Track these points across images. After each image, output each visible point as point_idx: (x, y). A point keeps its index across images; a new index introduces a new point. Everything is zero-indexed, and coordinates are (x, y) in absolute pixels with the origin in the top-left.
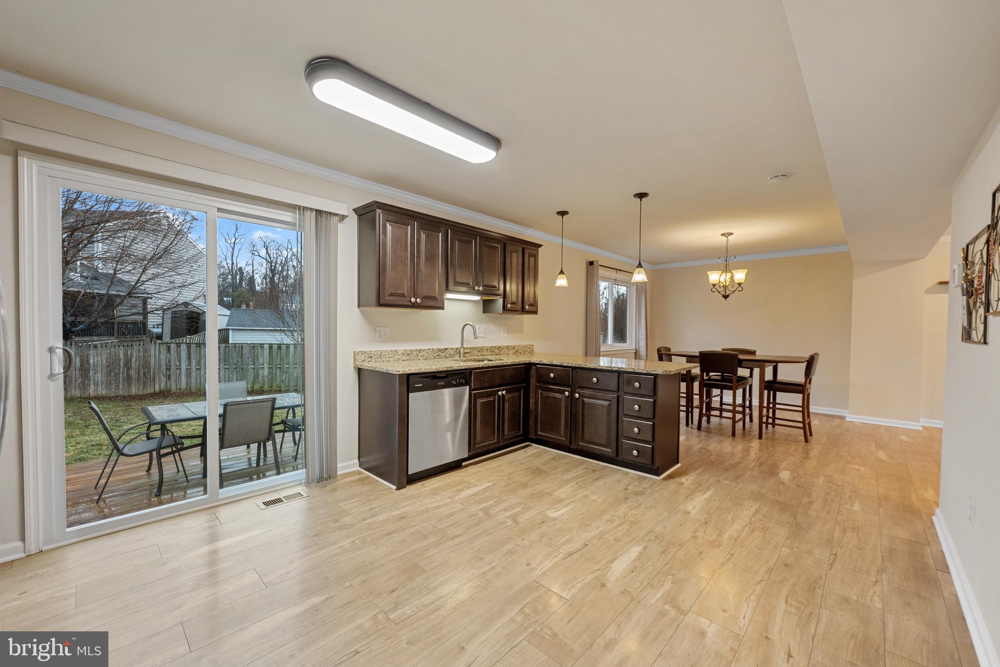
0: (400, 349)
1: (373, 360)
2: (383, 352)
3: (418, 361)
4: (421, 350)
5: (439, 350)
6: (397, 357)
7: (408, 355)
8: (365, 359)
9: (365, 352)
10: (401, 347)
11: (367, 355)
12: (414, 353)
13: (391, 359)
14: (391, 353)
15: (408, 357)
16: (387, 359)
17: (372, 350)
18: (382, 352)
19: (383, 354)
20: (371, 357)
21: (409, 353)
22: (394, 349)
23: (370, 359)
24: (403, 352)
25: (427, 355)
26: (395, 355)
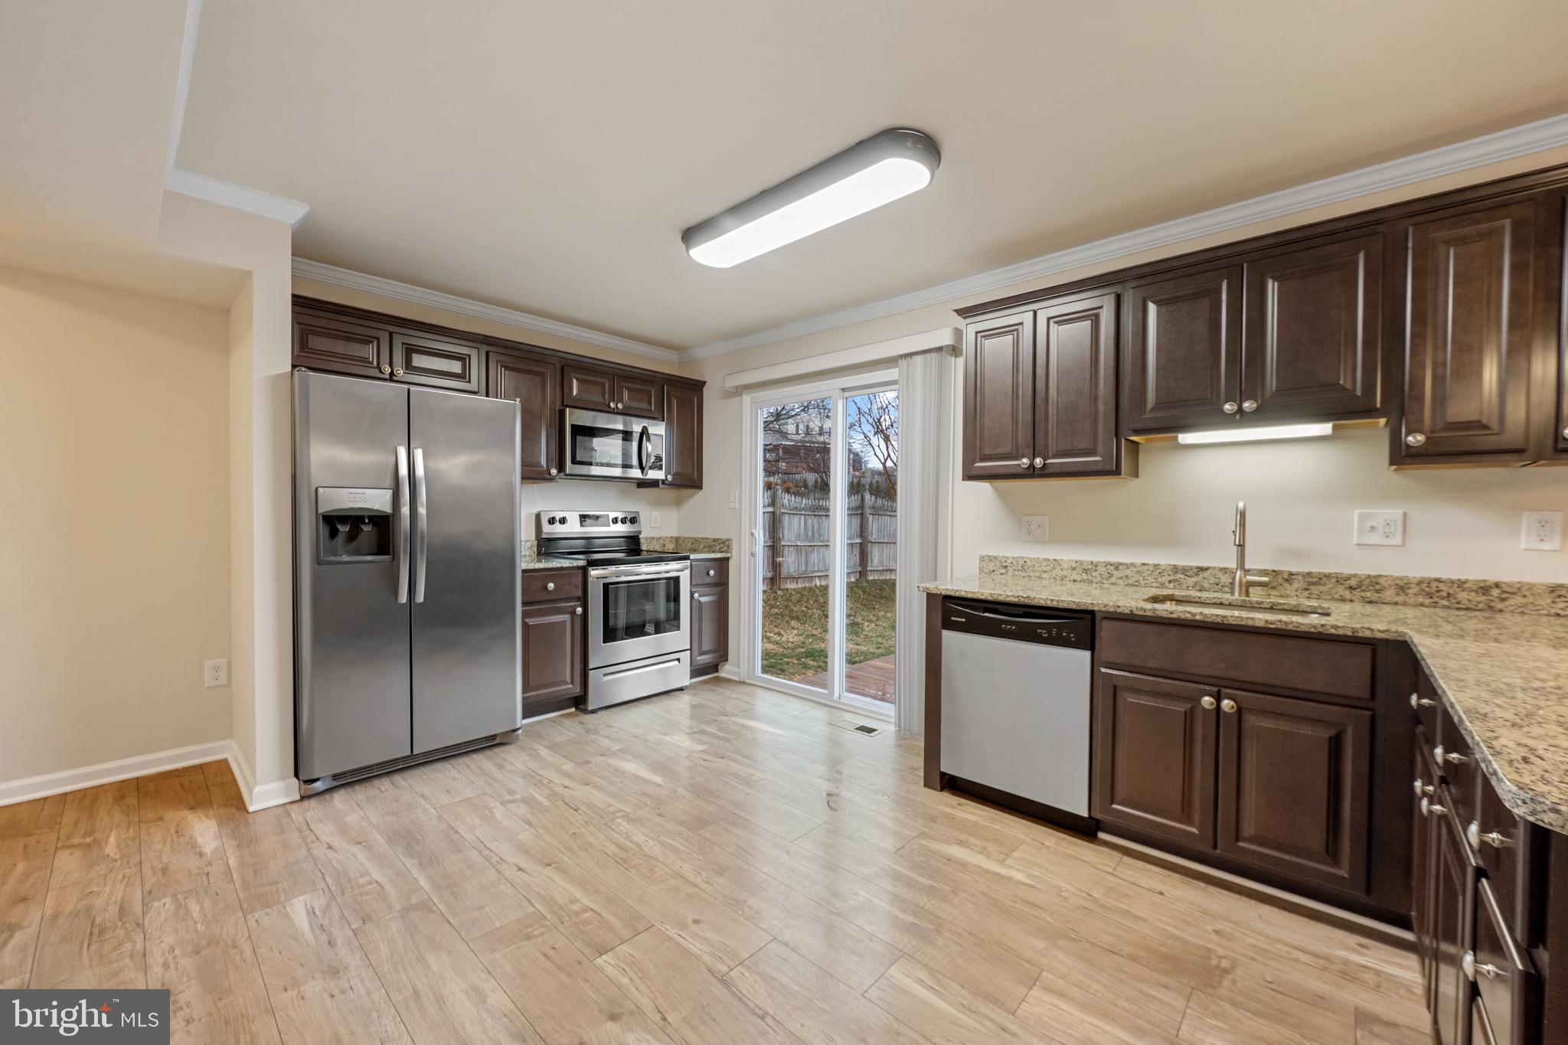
0: (1065, 558)
1: (1010, 573)
2: (1028, 561)
3: (1113, 588)
4: (1121, 564)
5: (1176, 569)
6: (1058, 572)
7: (1086, 571)
8: (995, 568)
9: (995, 558)
10: (1068, 555)
11: (998, 563)
12: (1102, 569)
13: (1045, 575)
14: (1045, 563)
15: (1085, 576)
16: (1037, 574)
17: (1008, 556)
18: (1026, 560)
19: (1029, 563)
20: (1006, 567)
21: (1088, 569)
22: (1052, 557)
23: (1003, 571)
24: (1074, 565)
25: (1137, 577)
26: (1054, 568)
